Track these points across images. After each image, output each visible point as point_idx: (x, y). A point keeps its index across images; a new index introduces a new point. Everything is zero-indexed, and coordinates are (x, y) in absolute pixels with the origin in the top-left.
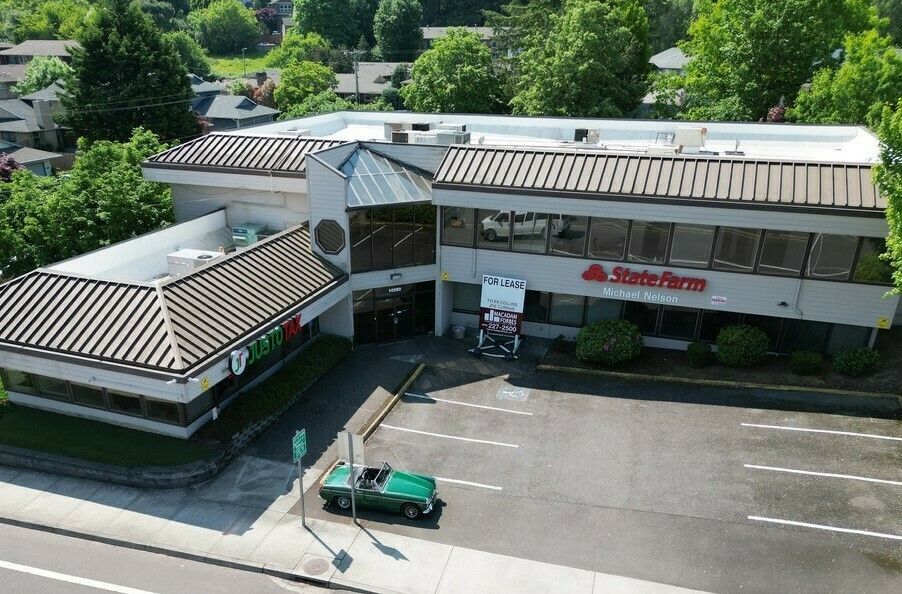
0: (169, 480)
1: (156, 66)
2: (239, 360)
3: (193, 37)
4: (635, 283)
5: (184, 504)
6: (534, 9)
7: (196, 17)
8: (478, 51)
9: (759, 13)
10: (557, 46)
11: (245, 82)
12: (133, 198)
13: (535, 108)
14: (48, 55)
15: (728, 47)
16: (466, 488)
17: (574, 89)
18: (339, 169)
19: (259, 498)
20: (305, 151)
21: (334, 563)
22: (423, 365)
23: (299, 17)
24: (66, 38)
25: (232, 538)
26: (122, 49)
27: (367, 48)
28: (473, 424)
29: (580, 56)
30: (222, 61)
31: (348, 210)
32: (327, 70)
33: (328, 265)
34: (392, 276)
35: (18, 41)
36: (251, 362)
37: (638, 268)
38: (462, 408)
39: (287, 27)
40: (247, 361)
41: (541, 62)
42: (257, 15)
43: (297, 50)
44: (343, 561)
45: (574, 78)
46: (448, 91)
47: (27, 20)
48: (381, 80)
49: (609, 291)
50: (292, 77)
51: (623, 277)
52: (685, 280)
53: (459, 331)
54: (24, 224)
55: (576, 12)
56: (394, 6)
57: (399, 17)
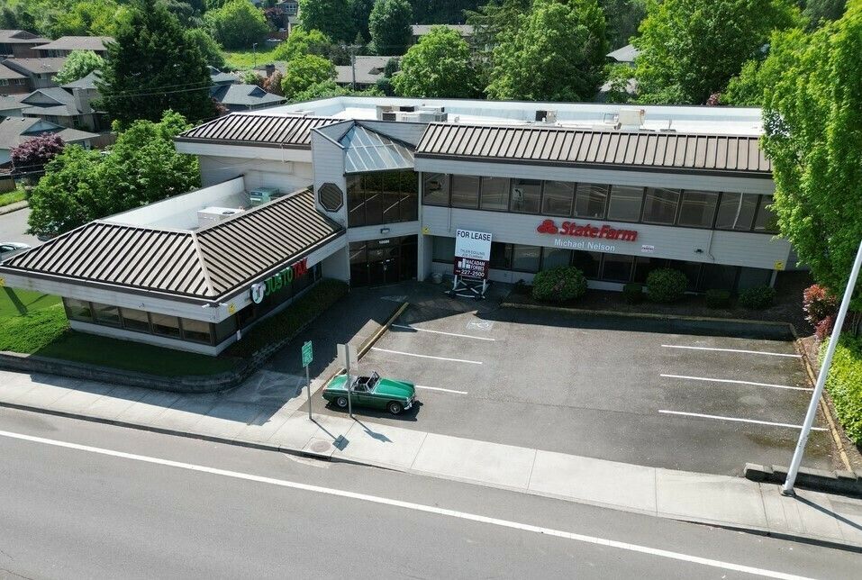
0: (203, 386)
1: (180, 58)
2: (258, 292)
3: (209, 33)
4: (580, 235)
5: (215, 404)
6: (506, 9)
7: (212, 16)
8: (457, 46)
9: (697, 13)
10: (526, 41)
11: (256, 73)
12: (168, 167)
13: (506, 95)
14: (84, 49)
15: (672, 42)
16: (440, 393)
17: (539, 77)
18: (339, 142)
19: (276, 400)
20: (311, 127)
21: (334, 444)
22: (407, 304)
23: (303, 16)
24: (97, 35)
25: (254, 427)
26: (152, 44)
27: (363, 43)
28: (447, 347)
29: (544, 50)
30: (235, 55)
31: (346, 175)
32: (328, 63)
33: (329, 220)
34: (382, 230)
35: (55, 37)
36: (268, 294)
37: (582, 222)
38: (438, 335)
39: (292, 25)
40: (265, 293)
41: (511, 55)
42: (265, 14)
43: (301, 45)
44: (341, 443)
45: (539, 69)
46: (432, 80)
47: (63, 18)
48: (375, 72)
49: (559, 242)
50: (297, 68)
51: (570, 230)
52: (620, 232)
53: (438, 276)
54: (77, 189)
55: (541, 12)
56: (387, 6)
57: (392, 16)
